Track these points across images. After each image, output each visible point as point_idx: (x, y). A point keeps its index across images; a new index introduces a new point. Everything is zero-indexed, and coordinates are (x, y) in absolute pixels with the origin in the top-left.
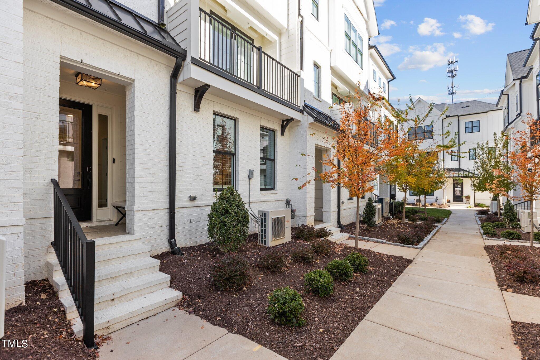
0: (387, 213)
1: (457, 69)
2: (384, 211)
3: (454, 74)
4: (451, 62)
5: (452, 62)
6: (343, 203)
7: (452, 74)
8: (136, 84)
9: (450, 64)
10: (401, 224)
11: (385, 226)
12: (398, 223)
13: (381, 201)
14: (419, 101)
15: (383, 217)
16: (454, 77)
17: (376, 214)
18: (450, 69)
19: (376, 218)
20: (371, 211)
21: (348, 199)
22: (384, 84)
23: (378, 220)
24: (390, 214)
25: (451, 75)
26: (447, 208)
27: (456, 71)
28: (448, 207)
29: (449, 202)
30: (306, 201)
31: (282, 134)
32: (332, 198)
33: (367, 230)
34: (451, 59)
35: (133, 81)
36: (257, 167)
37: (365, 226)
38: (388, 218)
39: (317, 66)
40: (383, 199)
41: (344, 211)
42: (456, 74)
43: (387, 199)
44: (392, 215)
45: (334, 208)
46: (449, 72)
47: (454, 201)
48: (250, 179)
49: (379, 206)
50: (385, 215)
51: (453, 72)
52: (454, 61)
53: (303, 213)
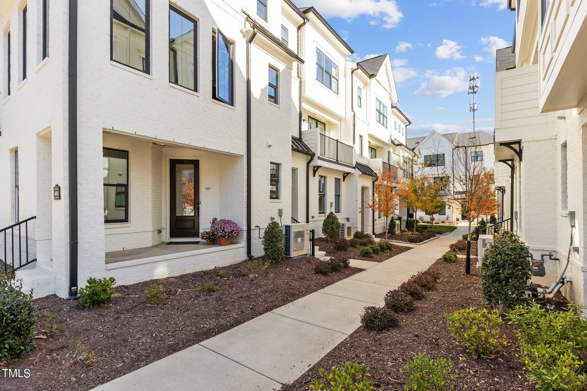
0: (404, 227)
1: (479, 85)
2: (402, 226)
3: (475, 90)
4: (472, 78)
5: (474, 78)
6: (376, 220)
7: (474, 90)
8: (298, 170)
9: (471, 80)
10: (413, 234)
11: (402, 235)
12: (411, 234)
13: (400, 219)
14: (434, 132)
15: (401, 230)
16: (475, 93)
17: (396, 227)
18: (472, 85)
19: (396, 229)
20: (393, 225)
21: (379, 218)
22: (403, 128)
23: (397, 232)
24: (406, 229)
25: (472, 91)
26: (455, 225)
27: (477, 87)
28: (457, 224)
29: (458, 220)
30: (357, 218)
31: (344, 181)
32: (370, 216)
33: (390, 236)
34: (472, 75)
35: (297, 169)
36: (333, 201)
37: (390, 235)
38: (405, 231)
39: (361, 137)
40: (401, 217)
41: (376, 225)
42: (477, 91)
43: (405, 218)
44: (408, 229)
45: (371, 223)
46: (470, 88)
47: (463, 219)
48: (331, 207)
49: (398, 222)
50: (402, 229)
51: (474, 88)
52: (476, 77)
53: (355, 226)
